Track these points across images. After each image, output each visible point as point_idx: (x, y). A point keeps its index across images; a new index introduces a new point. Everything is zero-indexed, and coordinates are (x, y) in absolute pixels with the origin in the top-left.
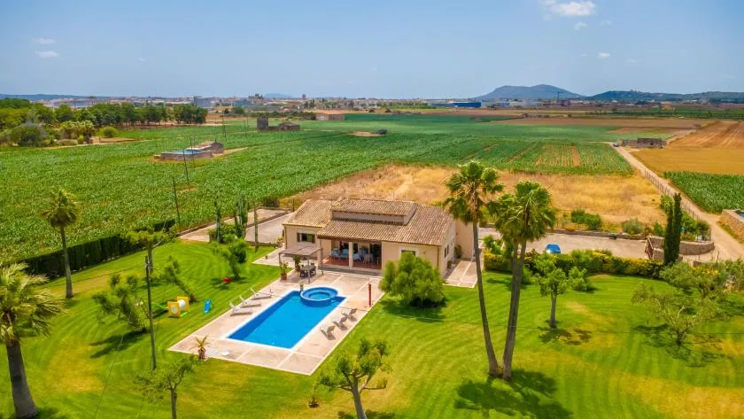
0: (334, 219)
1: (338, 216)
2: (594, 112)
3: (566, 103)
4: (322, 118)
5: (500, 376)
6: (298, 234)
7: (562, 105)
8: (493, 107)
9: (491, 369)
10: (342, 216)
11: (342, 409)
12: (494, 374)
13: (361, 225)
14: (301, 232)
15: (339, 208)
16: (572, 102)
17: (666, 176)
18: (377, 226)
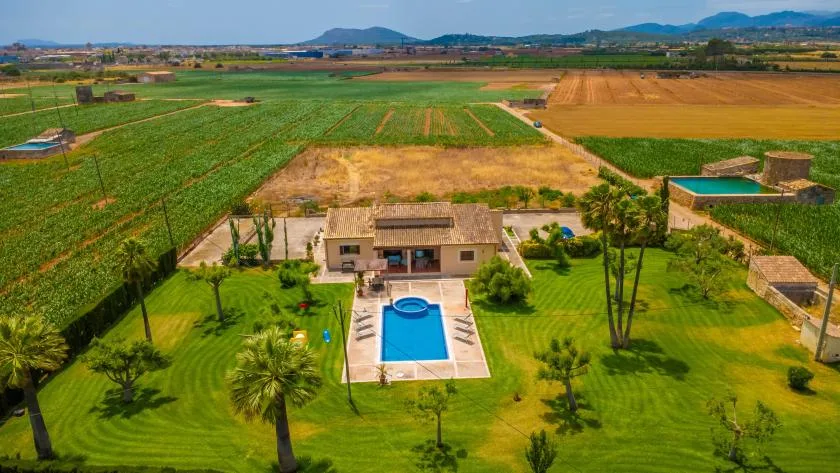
0: (378, 228)
1: (382, 225)
2: (448, 62)
3: (411, 51)
4: (146, 80)
5: (621, 347)
6: (341, 247)
7: (408, 53)
8: (337, 56)
9: (612, 343)
10: (385, 224)
11: (540, 397)
12: (616, 346)
13: (412, 231)
14: (342, 244)
15: (381, 216)
16: (417, 48)
17: (578, 141)
18: (426, 231)
